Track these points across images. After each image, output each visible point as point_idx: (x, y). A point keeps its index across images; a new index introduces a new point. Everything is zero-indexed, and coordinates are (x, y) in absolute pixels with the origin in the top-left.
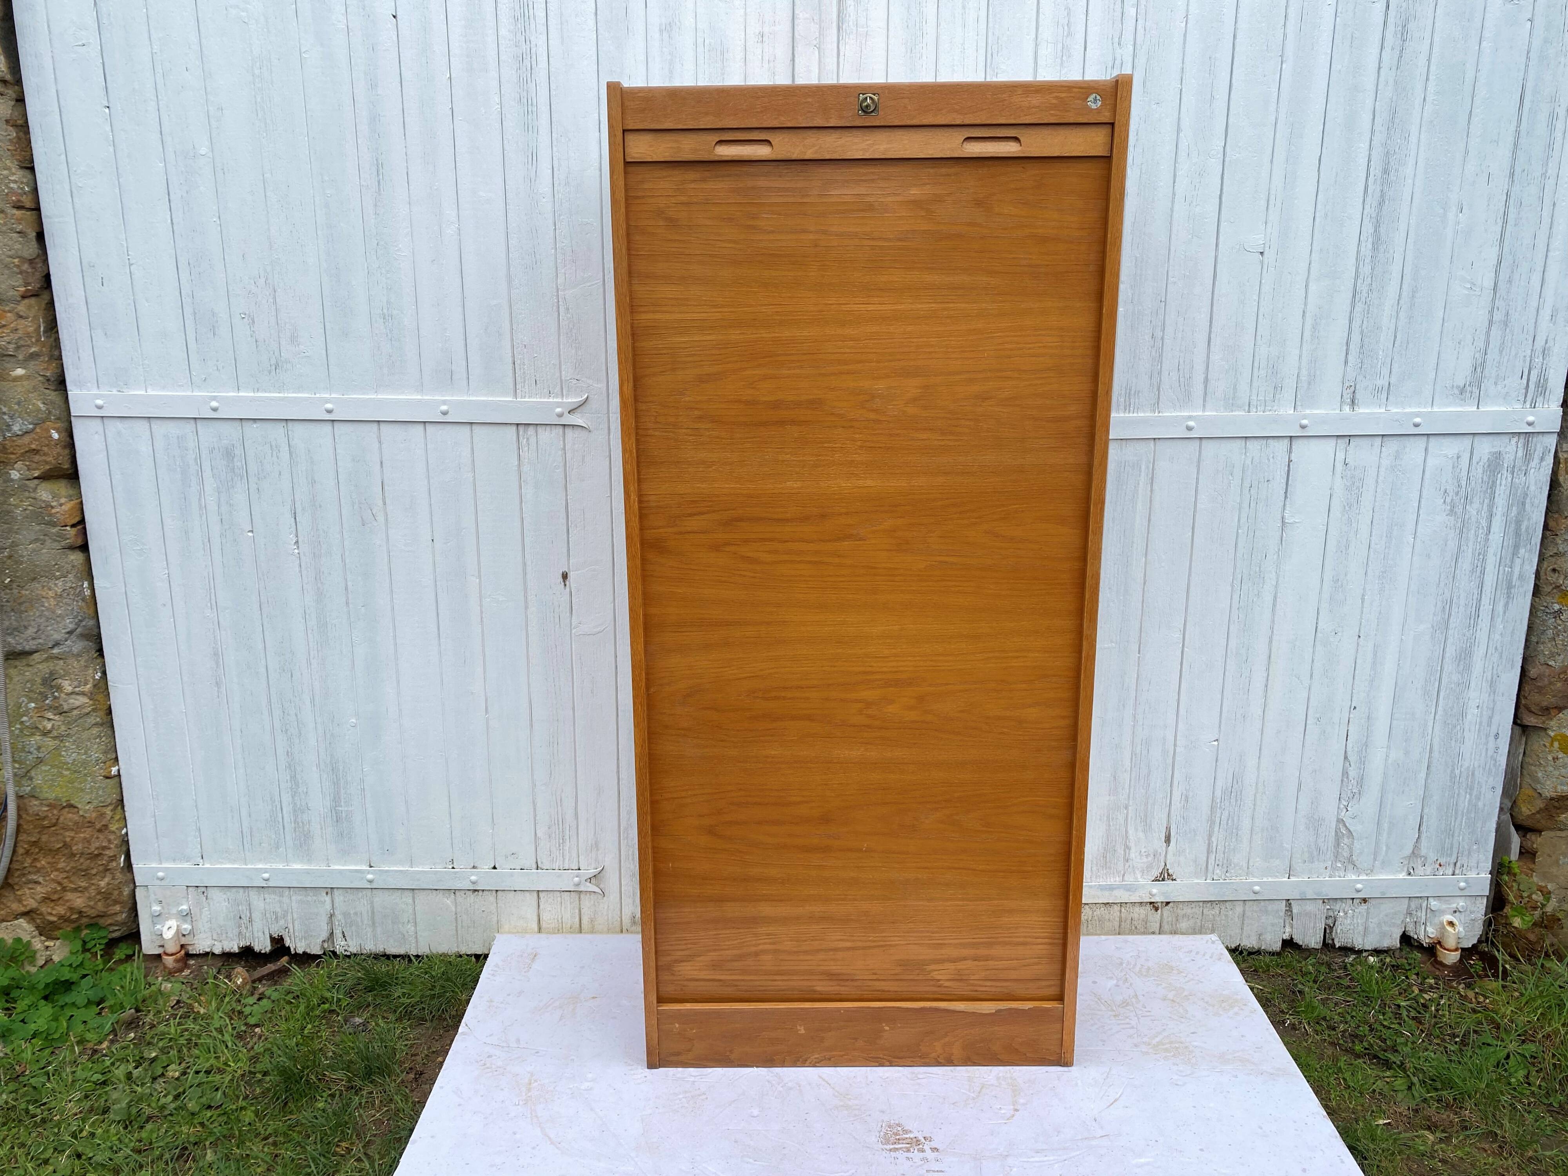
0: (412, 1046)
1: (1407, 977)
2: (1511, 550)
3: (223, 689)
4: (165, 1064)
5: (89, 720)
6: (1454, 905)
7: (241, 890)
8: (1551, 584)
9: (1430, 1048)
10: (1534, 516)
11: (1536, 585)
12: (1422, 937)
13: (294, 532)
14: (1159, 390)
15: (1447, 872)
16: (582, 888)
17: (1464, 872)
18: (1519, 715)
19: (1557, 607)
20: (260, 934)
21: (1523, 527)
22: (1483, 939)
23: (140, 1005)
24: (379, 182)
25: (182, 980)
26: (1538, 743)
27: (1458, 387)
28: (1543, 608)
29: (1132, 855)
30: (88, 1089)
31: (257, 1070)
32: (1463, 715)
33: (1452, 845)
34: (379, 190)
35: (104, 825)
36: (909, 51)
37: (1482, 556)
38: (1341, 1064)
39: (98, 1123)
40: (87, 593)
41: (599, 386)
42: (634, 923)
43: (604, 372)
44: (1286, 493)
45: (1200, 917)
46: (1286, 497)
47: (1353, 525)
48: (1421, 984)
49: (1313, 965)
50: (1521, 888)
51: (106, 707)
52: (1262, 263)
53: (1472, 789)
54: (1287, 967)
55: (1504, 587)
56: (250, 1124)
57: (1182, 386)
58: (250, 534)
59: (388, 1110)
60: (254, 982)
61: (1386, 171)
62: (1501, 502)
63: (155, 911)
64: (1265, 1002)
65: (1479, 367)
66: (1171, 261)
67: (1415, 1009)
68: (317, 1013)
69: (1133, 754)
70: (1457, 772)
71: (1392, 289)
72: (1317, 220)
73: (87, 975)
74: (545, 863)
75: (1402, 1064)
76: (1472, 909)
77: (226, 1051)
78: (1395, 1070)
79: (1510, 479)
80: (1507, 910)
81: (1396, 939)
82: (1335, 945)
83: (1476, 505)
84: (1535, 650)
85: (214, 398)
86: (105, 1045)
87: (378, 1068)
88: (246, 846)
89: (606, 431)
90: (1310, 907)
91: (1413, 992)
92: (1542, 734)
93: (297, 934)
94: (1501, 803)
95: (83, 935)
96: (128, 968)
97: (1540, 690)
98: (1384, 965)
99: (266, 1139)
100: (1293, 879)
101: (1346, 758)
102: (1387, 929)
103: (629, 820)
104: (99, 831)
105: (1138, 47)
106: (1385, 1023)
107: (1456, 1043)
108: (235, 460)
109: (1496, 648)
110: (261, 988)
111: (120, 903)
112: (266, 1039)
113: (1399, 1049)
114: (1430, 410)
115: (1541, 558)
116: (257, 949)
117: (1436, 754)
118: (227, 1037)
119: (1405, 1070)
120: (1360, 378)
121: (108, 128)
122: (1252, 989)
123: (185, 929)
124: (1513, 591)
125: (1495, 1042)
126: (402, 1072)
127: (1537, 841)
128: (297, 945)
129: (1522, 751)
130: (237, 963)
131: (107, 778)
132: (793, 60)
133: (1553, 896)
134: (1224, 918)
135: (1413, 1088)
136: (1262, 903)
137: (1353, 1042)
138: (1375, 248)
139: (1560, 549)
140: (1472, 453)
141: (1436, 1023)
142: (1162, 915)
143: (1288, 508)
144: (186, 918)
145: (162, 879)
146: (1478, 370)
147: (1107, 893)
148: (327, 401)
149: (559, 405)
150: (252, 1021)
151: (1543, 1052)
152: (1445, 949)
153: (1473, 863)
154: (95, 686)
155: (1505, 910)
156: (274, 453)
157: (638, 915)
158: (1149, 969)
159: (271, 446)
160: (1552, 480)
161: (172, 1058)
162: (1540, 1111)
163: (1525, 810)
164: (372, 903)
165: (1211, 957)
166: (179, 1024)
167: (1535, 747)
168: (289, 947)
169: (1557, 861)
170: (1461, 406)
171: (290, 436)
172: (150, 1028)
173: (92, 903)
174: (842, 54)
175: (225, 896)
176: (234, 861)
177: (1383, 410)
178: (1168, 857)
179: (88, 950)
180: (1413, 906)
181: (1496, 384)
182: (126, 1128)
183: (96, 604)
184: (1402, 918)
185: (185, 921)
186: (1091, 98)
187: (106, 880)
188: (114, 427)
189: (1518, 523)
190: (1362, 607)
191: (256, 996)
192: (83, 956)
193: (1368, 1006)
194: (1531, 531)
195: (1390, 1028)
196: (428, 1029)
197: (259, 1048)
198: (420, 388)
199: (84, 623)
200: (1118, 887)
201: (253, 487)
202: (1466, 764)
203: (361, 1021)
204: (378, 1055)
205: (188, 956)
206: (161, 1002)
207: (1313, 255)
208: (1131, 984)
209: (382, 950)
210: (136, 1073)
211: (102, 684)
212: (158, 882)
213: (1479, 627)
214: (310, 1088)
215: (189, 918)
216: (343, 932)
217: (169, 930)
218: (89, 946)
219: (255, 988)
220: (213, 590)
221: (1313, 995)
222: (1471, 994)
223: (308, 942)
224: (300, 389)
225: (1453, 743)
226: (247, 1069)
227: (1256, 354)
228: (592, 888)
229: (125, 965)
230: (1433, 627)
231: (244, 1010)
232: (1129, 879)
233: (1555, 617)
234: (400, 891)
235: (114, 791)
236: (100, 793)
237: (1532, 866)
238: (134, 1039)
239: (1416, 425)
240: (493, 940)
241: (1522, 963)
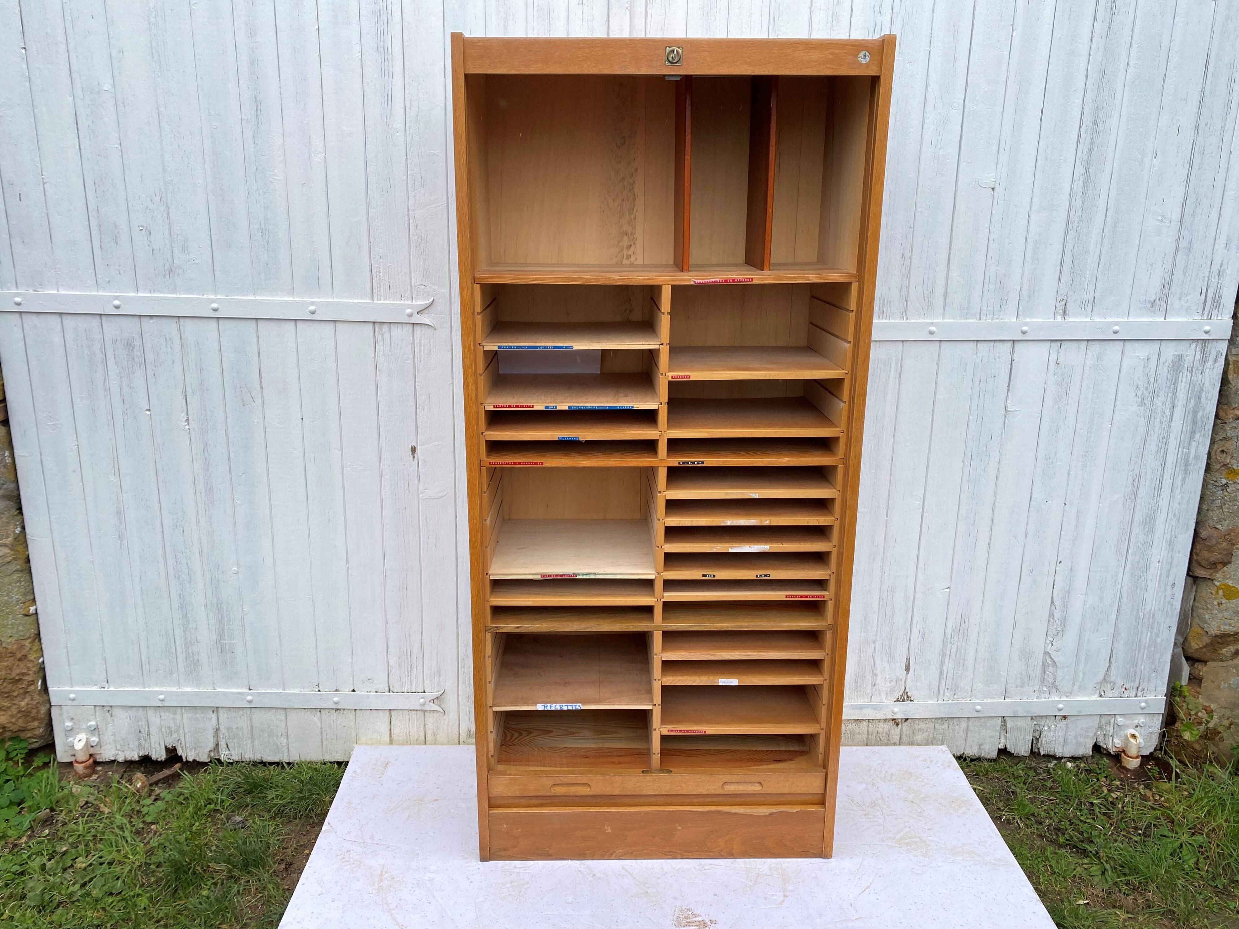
0: (283, 841)
1: (1098, 780)
2: (1188, 435)
3: (125, 542)
4: (74, 857)
5: (10, 568)
6: (1136, 721)
7: (141, 709)
8: (1220, 463)
9: (1119, 839)
10: (1208, 407)
11: (1207, 463)
12: (1110, 747)
13: (185, 411)
14: (907, 300)
15: (1131, 695)
16: (427, 708)
17: (1145, 695)
18: (1192, 568)
19: (1224, 481)
20: (157, 746)
21: (1199, 416)
22: (1158, 748)
23: (54, 806)
24: (257, 116)
25: (90, 784)
26: (1206, 591)
27: (1149, 301)
28: (1213, 482)
29: (879, 681)
30: (7, 878)
31: (152, 861)
32: (1147, 568)
33: (1135, 672)
34: (258, 123)
35: (23, 655)
36: (705, 14)
37: (1165, 440)
38: (1048, 853)
39: (16, 908)
40: (8, 460)
41: (443, 291)
42: (469, 736)
43: (448, 279)
44: (1008, 386)
45: (932, 731)
46: (1008, 390)
47: (1063, 413)
48: (1109, 785)
49: (1023, 770)
50: (1189, 707)
51: (25, 556)
52: (993, 196)
53: (1152, 628)
54: (1002, 771)
55: (1183, 465)
56: (145, 908)
57: (926, 297)
58: (148, 413)
59: (261, 897)
60: (151, 785)
61: (1095, 123)
62: (1182, 395)
63: (68, 726)
64: (985, 801)
65: (1167, 285)
66: (919, 194)
67: (1105, 806)
68: (205, 812)
69: (881, 598)
70: (1141, 614)
71: (1099, 220)
72: (1039, 162)
73: (10, 780)
74: (396, 687)
75: (1097, 853)
76: (1151, 724)
77: (125, 845)
78: (1091, 857)
79: (1189, 377)
80: (1178, 725)
81: (1089, 748)
82: (1040, 753)
83: (1162, 398)
84: (1206, 516)
85: (116, 298)
86: (24, 839)
87: (254, 861)
88: (145, 673)
89: (449, 330)
90: (1021, 723)
91: (1103, 792)
92: (1210, 584)
93: (187, 745)
94: (1175, 639)
95: (6, 747)
96: (44, 774)
97: (1210, 549)
98: (1079, 769)
99: (158, 921)
100: (1007, 700)
101: (1052, 602)
102: (1082, 740)
103: (466, 652)
104: (20, 660)
105: (895, 15)
106: (1082, 819)
107: (1140, 834)
108: (135, 350)
109: (1175, 515)
110: (157, 790)
111: (38, 720)
112: (160, 835)
113: (1095, 841)
114: (1126, 320)
115: (1213, 442)
116: (154, 757)
117: (1124, 599)
118: (127, 834)
119: (1099, 858)
120: (1070, 293)
121: (25, 66)
122: (975, 790)
123: (93, 741)
124: (1189, 468)
125: (1171, 834)
126: (274, 863)
127: (1203, 670)
128: (188, 754)
129: (1193, 597)
130: (138, 768)
131: (27, 616)
132: (608, 20)
133: (1215, 714)
134: (951, 732)
135: (1106, 872)
136: (983, 720)
137: (1057, 835)
138: (1085, 186)
139: (1228, 434)
140: (1159, 356)
141: (1122, 818)
142: (902, 729)
143: (1009, 398)
144: (94, 732)
145: (73, 700)
146: (1166, 287)
147: (857, 711)
148: (213, 301)
149: (409, 306)
150: (149, 819)
151: (1209, 842)
152: (1128, 757)
153: (1152, 688)
154: (15, 539)
155: (1176, 725)
156: (168, 345)
157: (473, 729)
158: (892, 775)
159: (166, 338)
160: (1222, 378)
161: (80, 852)
162: (1208, 893)
163: (1194, 645)
164: (251, 719)
165: (942, 765)
166: (87, 823)
167: (1204, 594)
168: (181, 756)
169: (1219, 686)
170: (1152, 317)
171: (182, 331)
172: (63, 825)
173: (14, 720)
174: (649, 16)
175: (127, 714)
176: (135, 685)
177: (1088, 320)
178: (908, 682)
179: (11, 759)
180: (1103, 721)
181: (1180, 299)
182: (40, 912)
183: (16, 470)
184: (1094, 731)
185: (93, 735)
186: (861, 54)
187: (26, 701)
188: (30, 321)
189: (1195, 413)
190: (1068, 480)
191: (153, 797)
192: (6, 764)
193: (1068, 804)
194: (1205, 420)
195: (1086, 822)
196: (297, 825)
197: (154, 843)
198: (292, 291)
199: (5, 486)
200: (867, 707)
201: (150, 373)
202: (1148, 608)
203: (241, 819)
204: (254, 851)
205: (96, 763)
206: (72, 802)
207: (1035, 191)
208: (878, 788)
209: (259, 758)
210: (49, 865)
211: (21, 538)
212: (70, 702)
213: (1162, 497)
214: (196, 878)
215: (96, 732)
216: (227, 744)
217: (79, 742)
218: (11, 756)
219: (152, 791)
220: (116, 459)
221: (1024, 795)
222: (1149, 794)
223: (197, 752)
224: (189, 291)
225: (1138, 591)
226: (144, 861)
227: (987, 272)
228: (435, 707)
229: (42, 771)
230: (1124, 497)
231: (142, 810)
232: (875, 701)
233: (1223, 490)
234: (274, 710)
235: (32, 626)
236: (20, 628)
237: (1199, 690)
238: (48, 835)
239: (1115, 332)
240: (353, 750)
241: (1189, 768)
